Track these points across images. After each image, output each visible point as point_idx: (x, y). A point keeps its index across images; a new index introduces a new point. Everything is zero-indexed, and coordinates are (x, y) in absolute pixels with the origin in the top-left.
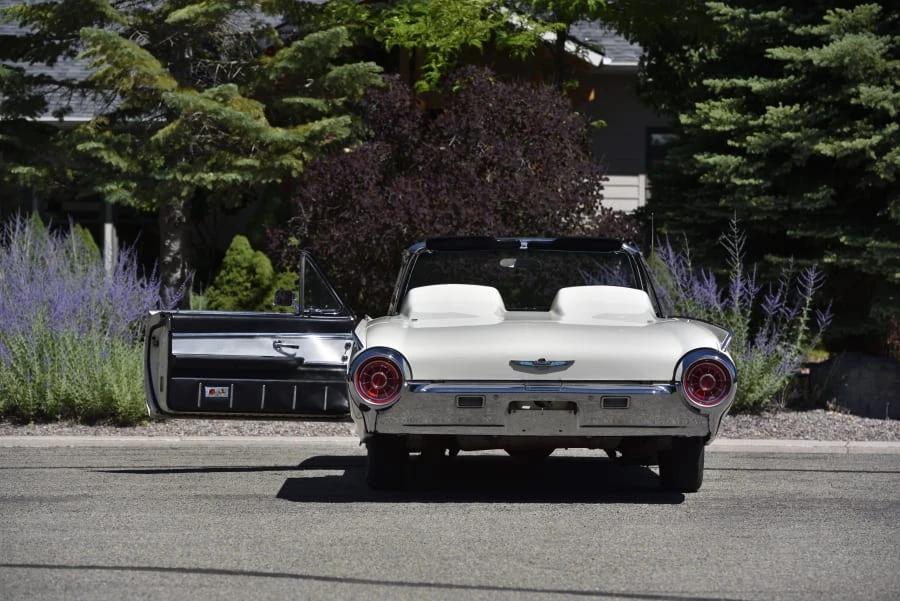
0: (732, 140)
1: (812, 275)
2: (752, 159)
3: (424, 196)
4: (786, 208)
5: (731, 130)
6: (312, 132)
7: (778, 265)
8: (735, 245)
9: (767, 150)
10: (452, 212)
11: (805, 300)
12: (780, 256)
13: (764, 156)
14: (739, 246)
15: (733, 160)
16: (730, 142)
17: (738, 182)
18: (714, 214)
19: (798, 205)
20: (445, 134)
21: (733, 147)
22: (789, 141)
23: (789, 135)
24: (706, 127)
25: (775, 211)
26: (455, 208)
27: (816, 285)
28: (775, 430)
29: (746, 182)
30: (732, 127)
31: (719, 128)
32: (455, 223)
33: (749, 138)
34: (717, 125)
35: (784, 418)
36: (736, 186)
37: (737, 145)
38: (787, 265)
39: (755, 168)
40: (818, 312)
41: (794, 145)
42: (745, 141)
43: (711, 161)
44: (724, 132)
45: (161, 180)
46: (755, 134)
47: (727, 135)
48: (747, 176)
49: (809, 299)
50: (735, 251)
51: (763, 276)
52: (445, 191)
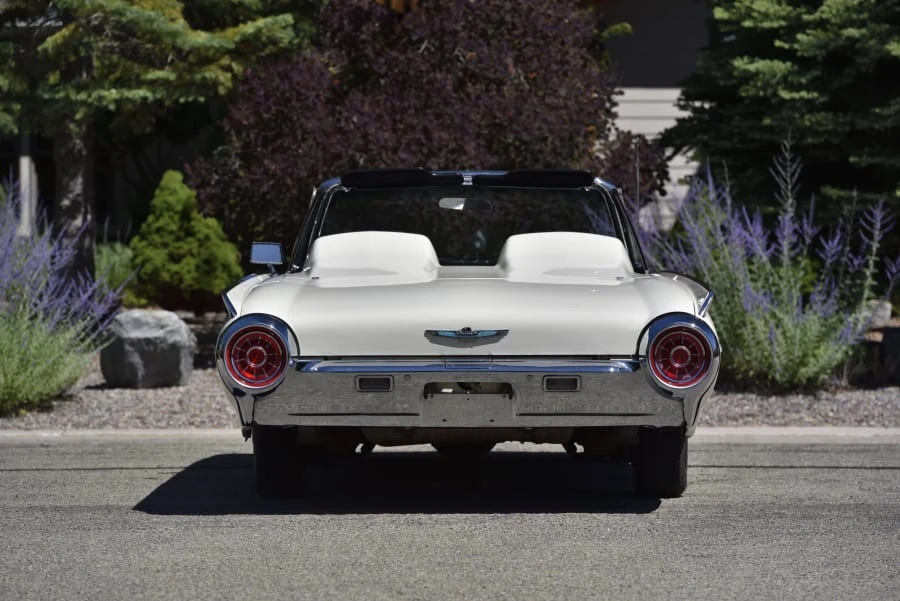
0: (781, 39)
1: (878, 214)
2: (803, 63)
3: (386, 118)
4: (848, 129)
5: (781, 27)
6: (244, 35)
7: (840, 200)
8: (787, 176)
9: (824, 52)
10: (422, 137)
11: (869, 247)
12: (843, 188)
13: (819, 59)
14: (792, 175)
15: (780, 67)
16: (778, 43)
17: (785, 95)
18: (757, 136)
19: (862, 124)
20: (414, 38)
21: (781, 49)
22: (852, 40)
23: (852, 32)
24: (747, 24)
25: (834, 132)
26: (426, 131)
27: (883, 227)
28: (831, 414)
29: (796, 95)
30: (783, 23)
31: (766, 25)
32: (425, 150)
33: (800, 36)
34: (761, 22)
35: (844, 399)
36: (783, 101)
37: (786, 46)
38: (849, 200)
39: (809, 77)
40: (887, 260)
41: (858, 45)
42: (796, 41)
43: (752, 67)
44: (772, 30)
45: (50, 100)
46: (808, 31)
47: (774, 33)
48: (798, 88)
49: (875, 246)
50: (786, 182)
51: (820, 214)
52: (412, 111)
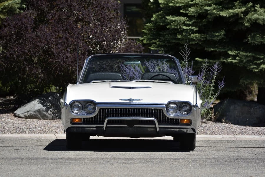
1: (216, 67)
2: (190, 18)
3: (53, 33)
4: (205, 39)
5: (182, 6)
6: (4, 6)
7: (201, 62)
9: (197, 14)
10: (65, 41)
11: (213, 77)
12: (202, 59)
13: (196, 16)
14: (187, 55)
15: (183, 19)
16: (181, 11)
18: (174, 41)
19: (209, 38)
20: (60, 7)
21: (182, 13)
22: (207, 11)
23: (207, 8)
24: (171, 4)
25: (200, 40)
26: (66, 38)
27: (218, 70)
28: (202, 131)
29: (188, 28)
30: (183, 5)
31: (177, 5)
32: (66, 45)
33: (189, 9)
34: (176, 4)
35: (205, 126)
36: (184, 29)
37: (184, 12)
38: (205, 63)
39: (192, 22)
40: (219, 82)
41: (209, 12)
42: (188, 10)
43: (173, 19)
46: (192, 7)
47: (180, 8)
48: (188, 25)
49: (215, 77)
50: (186, 57)
51: (194, 67)
52: (61, 31)
